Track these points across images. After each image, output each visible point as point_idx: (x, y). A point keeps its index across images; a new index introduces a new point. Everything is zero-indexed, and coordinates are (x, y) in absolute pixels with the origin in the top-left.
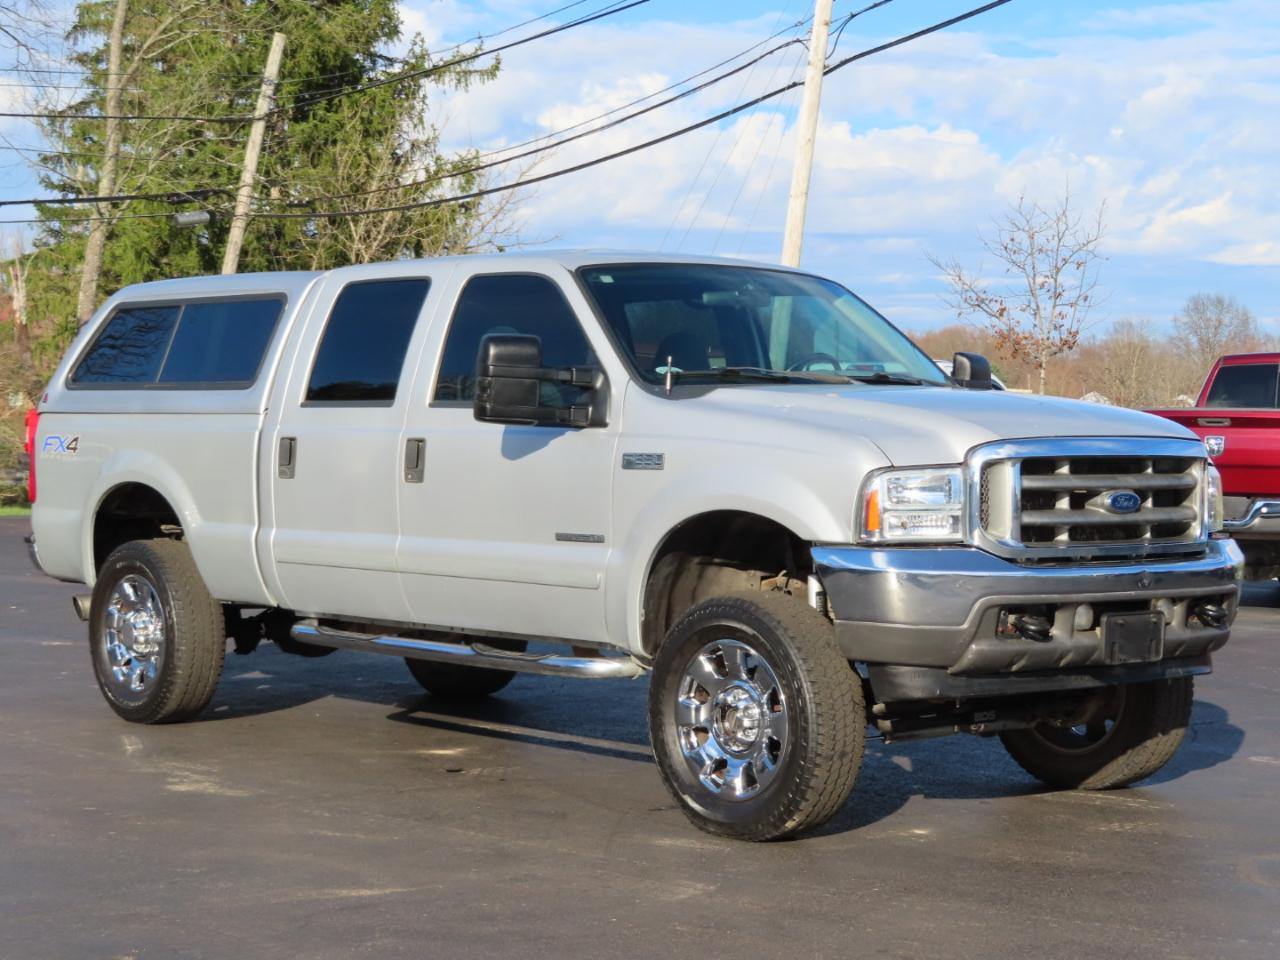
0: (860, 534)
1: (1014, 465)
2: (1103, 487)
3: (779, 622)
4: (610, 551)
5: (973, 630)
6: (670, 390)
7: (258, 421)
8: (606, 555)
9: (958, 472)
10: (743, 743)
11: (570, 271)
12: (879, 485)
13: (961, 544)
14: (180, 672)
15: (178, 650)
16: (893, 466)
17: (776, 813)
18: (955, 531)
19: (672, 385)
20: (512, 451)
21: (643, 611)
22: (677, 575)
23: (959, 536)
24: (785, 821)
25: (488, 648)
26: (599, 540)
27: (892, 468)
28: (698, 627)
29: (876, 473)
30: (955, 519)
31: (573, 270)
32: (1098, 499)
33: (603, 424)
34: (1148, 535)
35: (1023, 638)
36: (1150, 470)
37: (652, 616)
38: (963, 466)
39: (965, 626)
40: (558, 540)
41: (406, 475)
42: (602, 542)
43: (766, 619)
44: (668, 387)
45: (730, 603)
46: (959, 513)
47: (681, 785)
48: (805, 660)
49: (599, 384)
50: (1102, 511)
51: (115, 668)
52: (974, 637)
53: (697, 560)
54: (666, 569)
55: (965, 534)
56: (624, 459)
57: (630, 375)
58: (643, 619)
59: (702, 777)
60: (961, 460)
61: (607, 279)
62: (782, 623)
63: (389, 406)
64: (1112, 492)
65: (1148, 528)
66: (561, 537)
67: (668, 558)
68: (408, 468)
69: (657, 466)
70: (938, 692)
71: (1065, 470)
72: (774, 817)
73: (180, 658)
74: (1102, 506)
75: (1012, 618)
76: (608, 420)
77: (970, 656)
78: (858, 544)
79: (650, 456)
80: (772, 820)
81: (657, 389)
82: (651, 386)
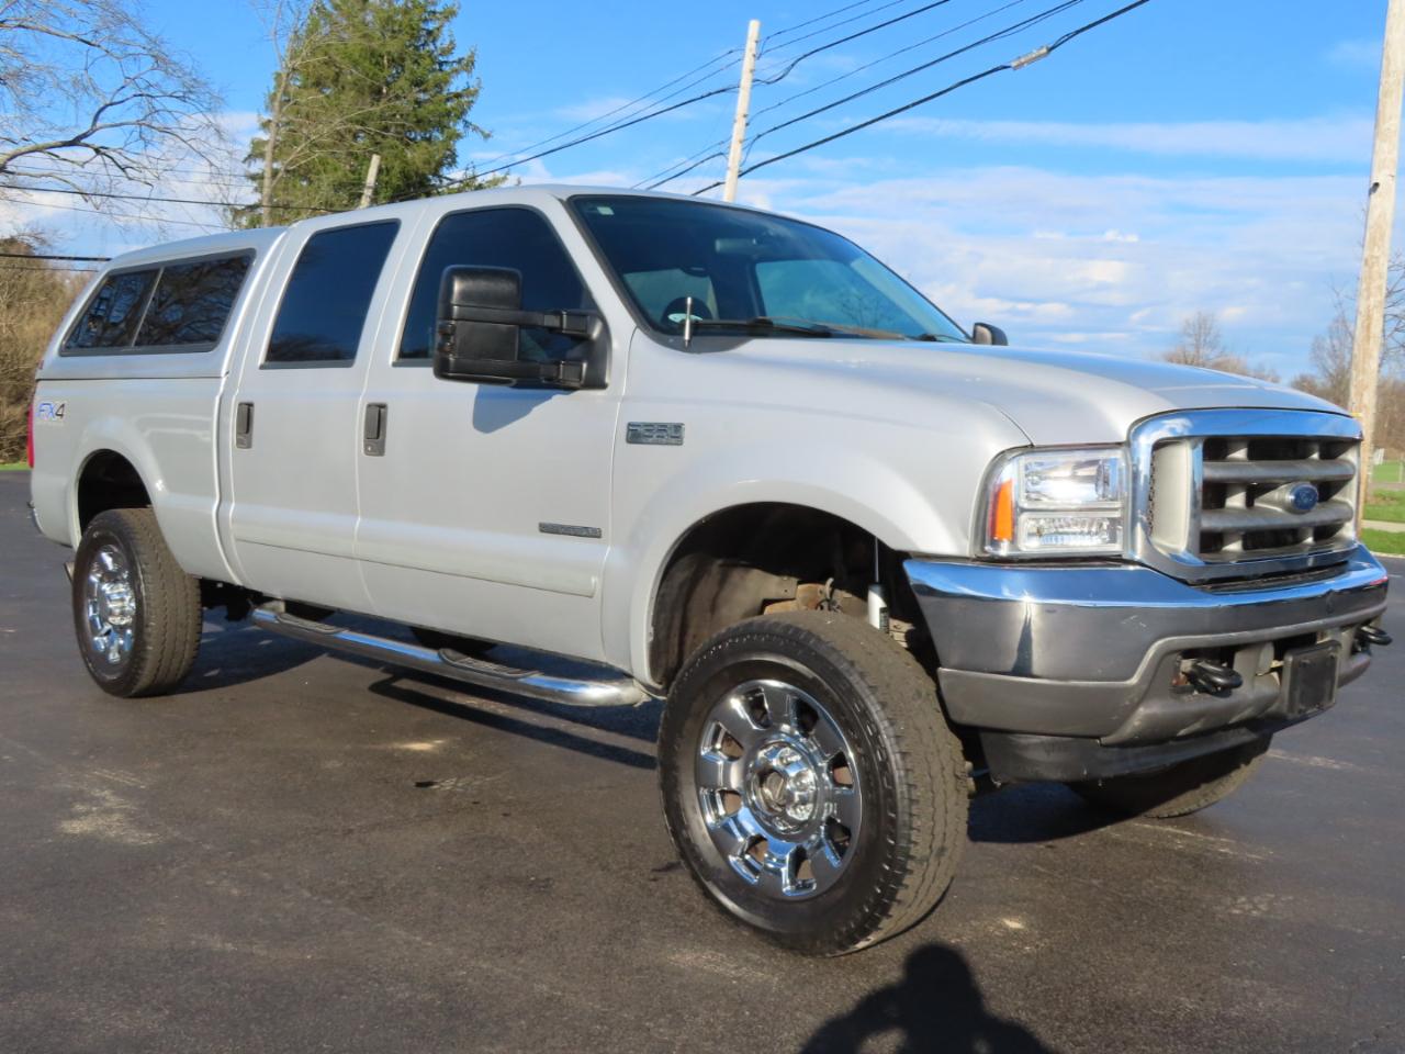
0: (983, 544)
1: (1194, 447)
2: (1282, 478)
3: (852, 664)
4: (609, 549)
5: (1144, 687)
6: (689, 341)
7: (219, 385)
8: (605, 553)
9: (1118, 454)
10: (792, 821)
11: (561, 201)
12: (1010, 473)
13: (1118, 559)
14: (150, 648)
15: (147, 626)
16: (1032, 445)
17: (844, 929)
18: (1113, 540)
19: (693, 334)
20: (485, 421)
21: (651, 630)
22: (694, 582)
23: (1116, 548)
24: (857, 941)
25: (459, 655)
26: (595, 534)
27: (1030, 449)
28: (730, 662)
29: (1010, 456)
30: (1113, 521)
31: (565, 199)
32: (1275, 495)
33: (603, 386)
34: (1310, 540)
35: (1196, 693)
36: (1315, 456)
37: (663, 633)
38: (1124, 448)
39: (1134, 680)
40: (542, 531)
41: (366, 446)
42: (599, 537)
43: (832, 658)
44: (687, 337)
45: (778, 630)
46: (1117, 515)
47: (704, 865)
48: (892, 723)
49: (596, 333)
50: (1279, 509)
51: (96, 639)
52: (1144, 695)
53: (720, 562)
54: (681, 575)
55: (1124, 545)
56: (629, 430)
57: (636, 321)
58: (651, 639)
59: (732, 859)
60: (1123, 438)
61: (606, 211)
62: (857, 666)
63: (350, 365)
64: (1293, 485)
65: (1311, 531)
66: (546, 529)
67: (685, 561)
68: (367, 438)
69: (673, 440)
70: (1085, 773)
71: (1241, 454)
72: (840, 934)
73: (149, 635)
74: (1281, 503)
75: (1187, 665)
76: (607, 380)
77: (1136, 723)
78: (978, 559)
79: (663, 428)
80: (837, 938)
81: (671, 341)
82: (665, 337)
